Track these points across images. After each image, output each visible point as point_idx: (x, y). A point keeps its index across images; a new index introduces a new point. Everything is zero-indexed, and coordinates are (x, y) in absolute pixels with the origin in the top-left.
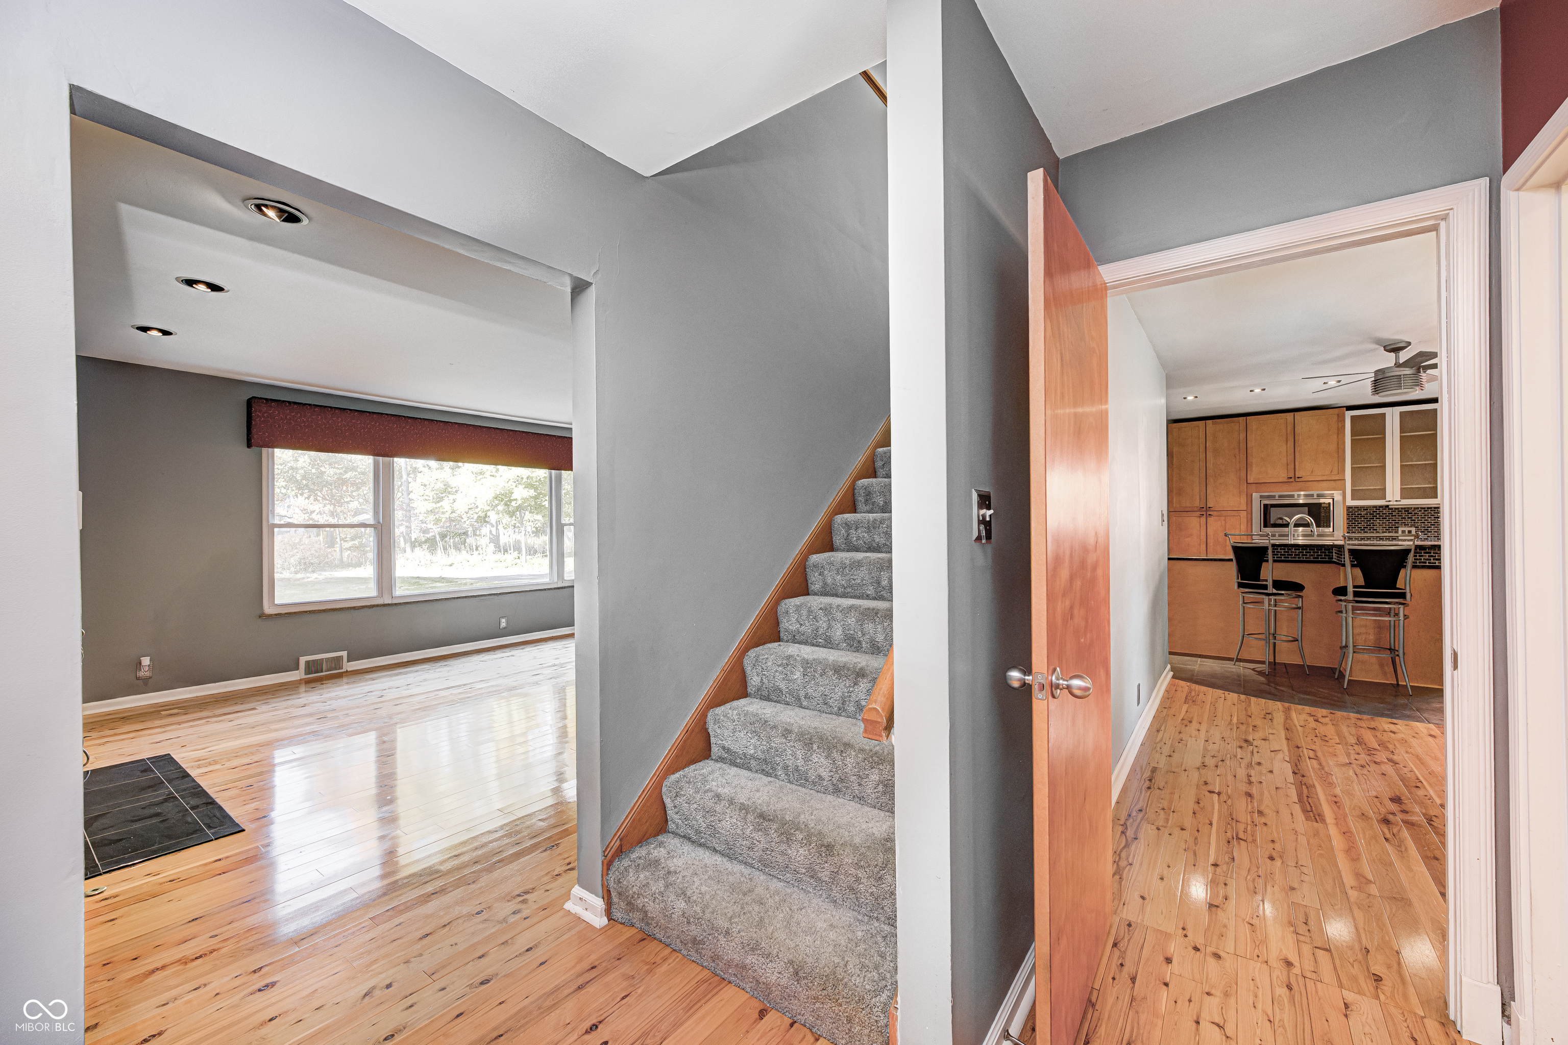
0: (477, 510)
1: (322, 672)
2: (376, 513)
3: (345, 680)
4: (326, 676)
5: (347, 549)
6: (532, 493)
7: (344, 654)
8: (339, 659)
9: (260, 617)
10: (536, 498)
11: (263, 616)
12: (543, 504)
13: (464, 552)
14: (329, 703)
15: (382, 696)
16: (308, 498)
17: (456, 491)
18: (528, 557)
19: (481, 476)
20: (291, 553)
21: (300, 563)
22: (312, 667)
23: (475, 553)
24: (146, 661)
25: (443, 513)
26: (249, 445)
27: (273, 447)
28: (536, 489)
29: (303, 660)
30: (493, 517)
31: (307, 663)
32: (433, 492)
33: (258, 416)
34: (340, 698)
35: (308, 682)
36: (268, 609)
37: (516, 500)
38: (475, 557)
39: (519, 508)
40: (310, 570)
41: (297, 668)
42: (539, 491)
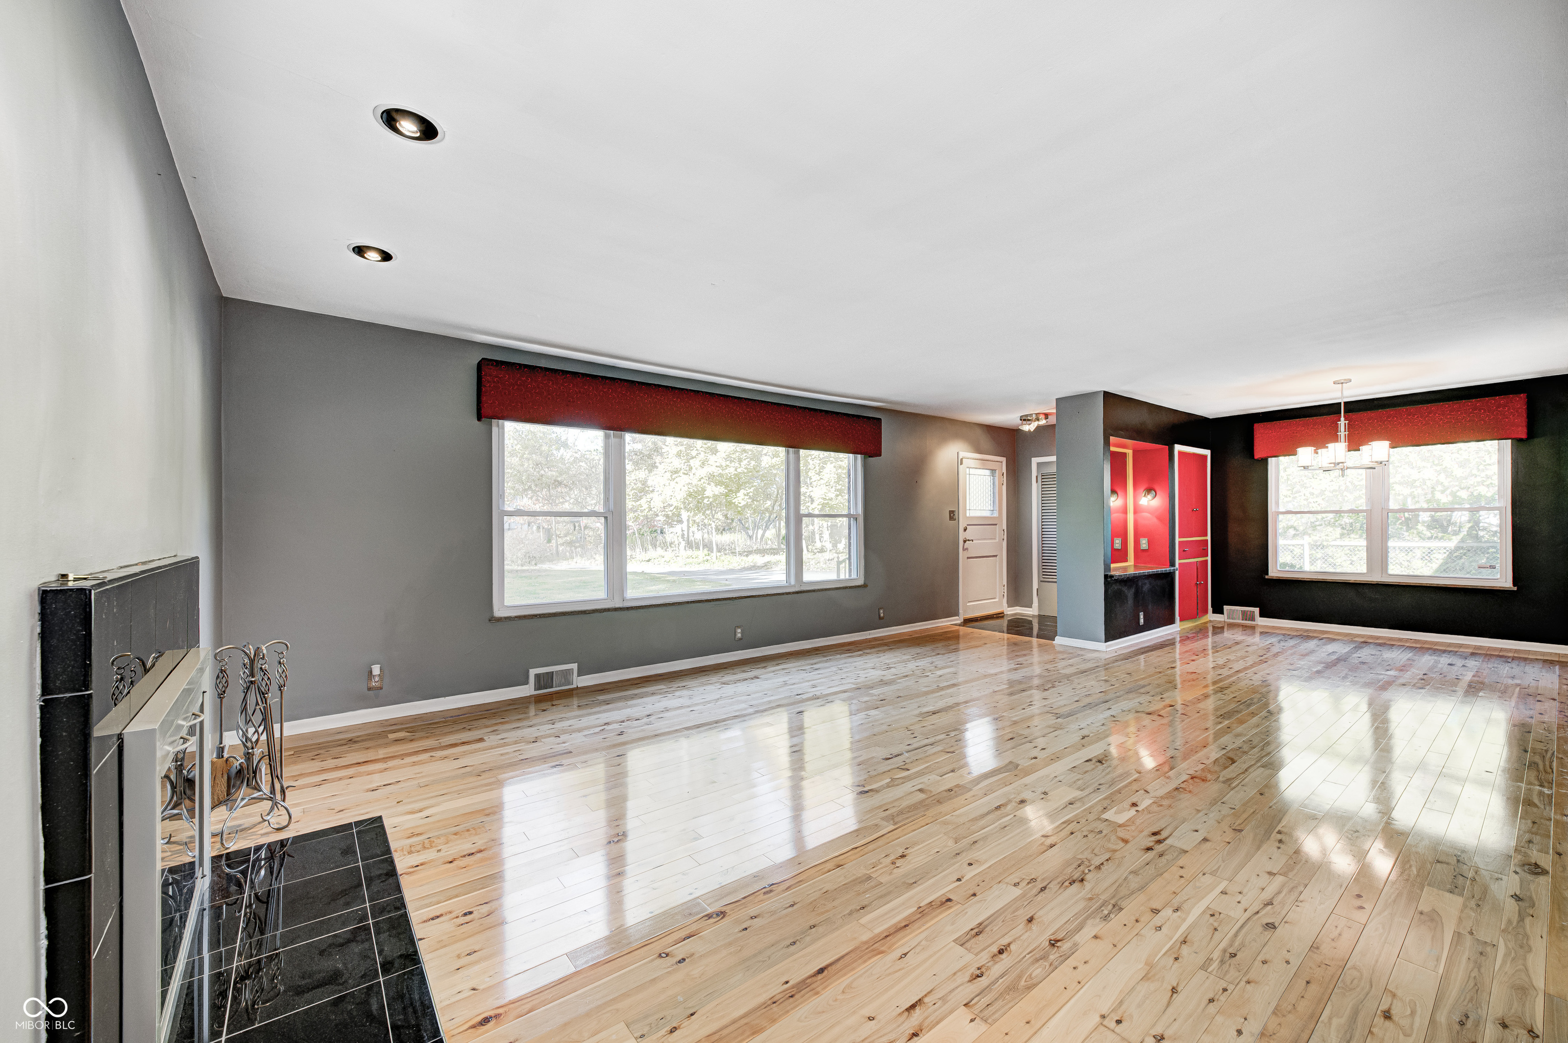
0: (671, 508)
1: (552, 687)
2: (607, 499)
3: (575, 702)
4: (557, 693)
5: (562, 544)
6: (721, 489)
7: (574, 666)
8: (570, 671)
9: (490, 620)
10: (727, 495)
11: (494, 620)
12: (733, 501)
13: (659, 549)
14: (563, 737)
15: (621, 734)
16: (531, 498)
17: (653, 491)
18: (719, 554)
19: (676, 475)
20: (518, 547)
21: (525, 556)
22: (543, 681)
23: (670, 549)
24: (376, 670)
25: (642, 511)
26: (479, 419)
27: (504, 418)
28: (726, 487)
29: (533, 672)
30: (685, 515)
31: (538, 676)
32: (633, 491)
33: (489, 382)
34: (574, 731)
35: (538, 700)
36: (498, 612)
37: (708, 497)
38: (669, 555)
39: (710, 506)
40: (533, 563)
41: (526, 682)
42: (729, 489)
